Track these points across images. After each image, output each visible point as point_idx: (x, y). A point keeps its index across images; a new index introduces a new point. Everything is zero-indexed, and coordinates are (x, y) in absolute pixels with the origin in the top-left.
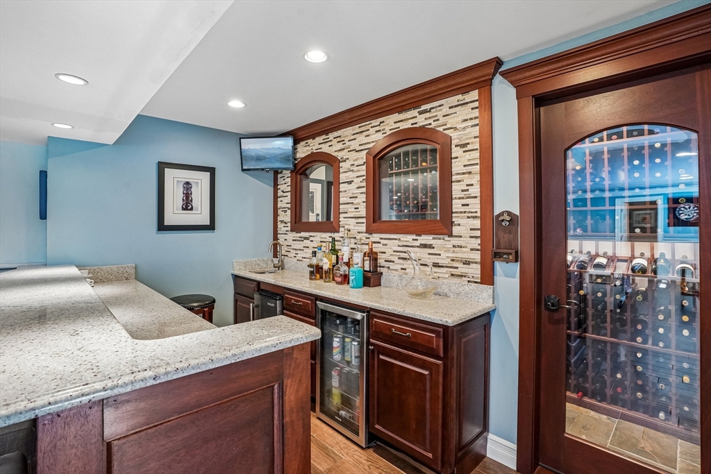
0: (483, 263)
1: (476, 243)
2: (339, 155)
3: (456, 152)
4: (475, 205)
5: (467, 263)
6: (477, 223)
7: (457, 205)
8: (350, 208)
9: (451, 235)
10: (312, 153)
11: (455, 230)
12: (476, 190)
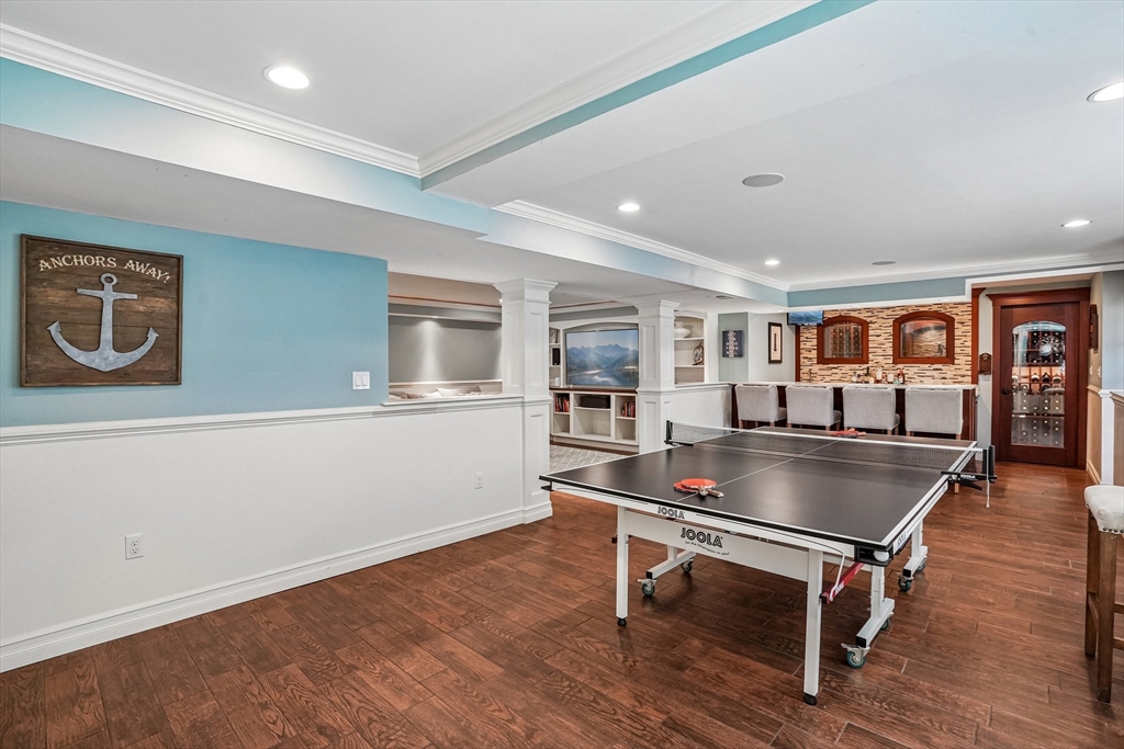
0: (972, 376)
1: (969, 367)
2: (869, 320)
3: (956, 325)
4: (969, 351)
5: (963, 376)
6: (970, 358)
7: (957, 350)
8: (880, 351)
9: (953, 364)
10: (840, 316)
11: (956, 362)
12: (969, 344)
